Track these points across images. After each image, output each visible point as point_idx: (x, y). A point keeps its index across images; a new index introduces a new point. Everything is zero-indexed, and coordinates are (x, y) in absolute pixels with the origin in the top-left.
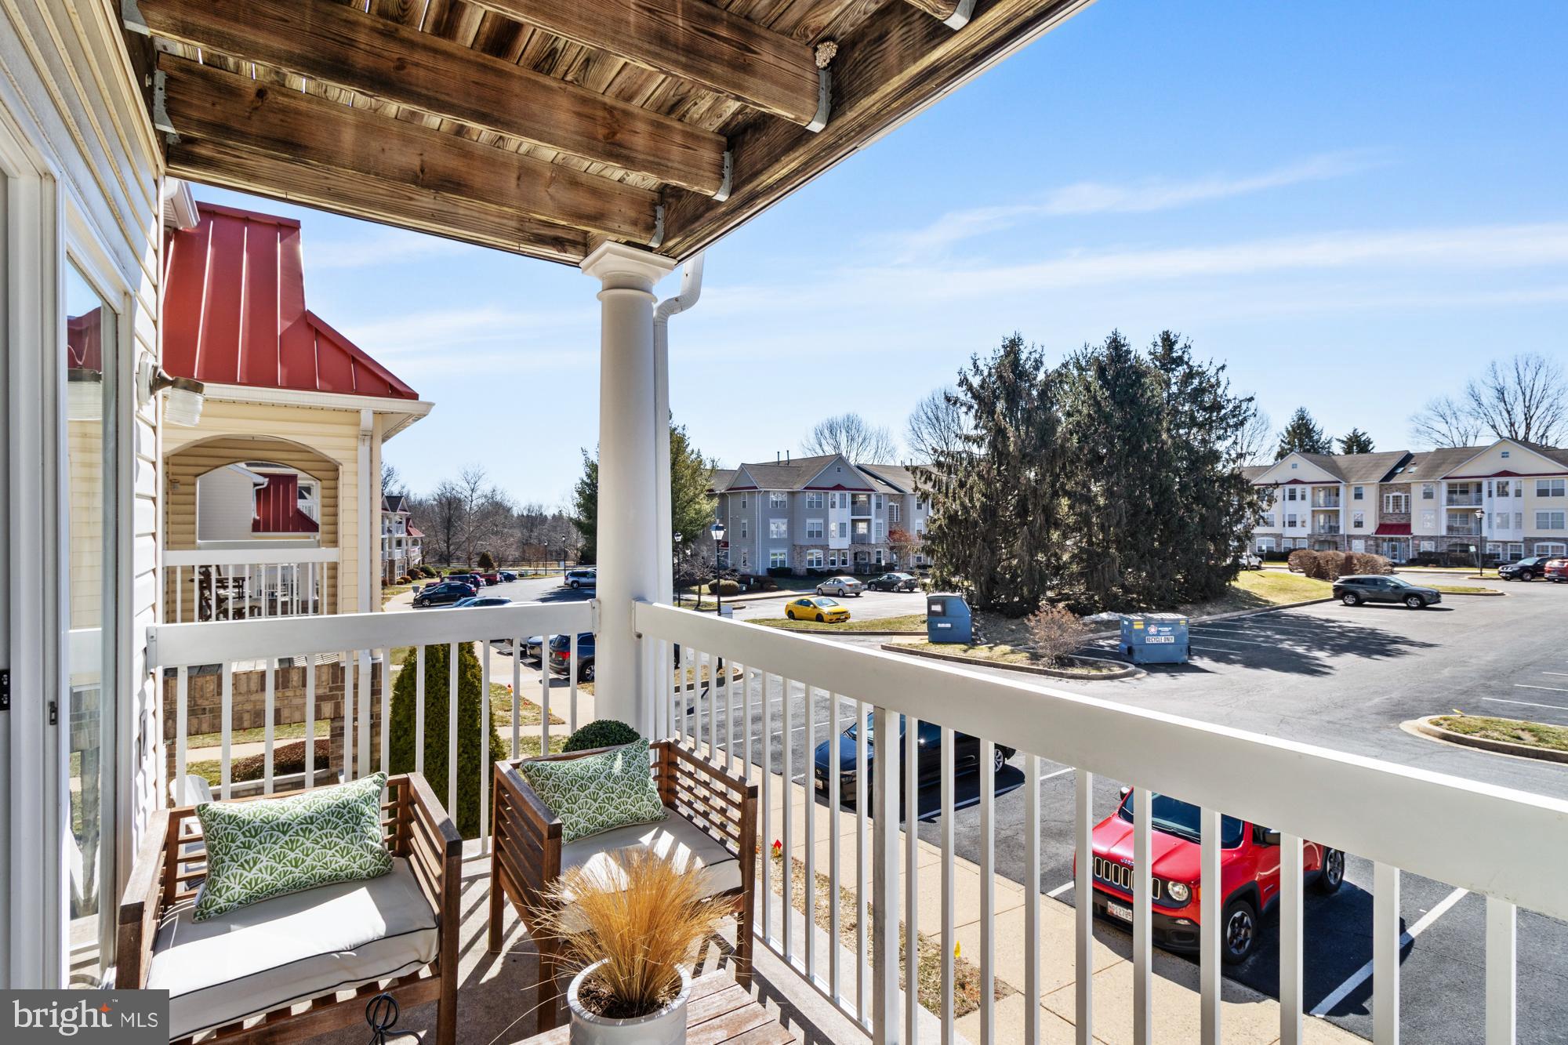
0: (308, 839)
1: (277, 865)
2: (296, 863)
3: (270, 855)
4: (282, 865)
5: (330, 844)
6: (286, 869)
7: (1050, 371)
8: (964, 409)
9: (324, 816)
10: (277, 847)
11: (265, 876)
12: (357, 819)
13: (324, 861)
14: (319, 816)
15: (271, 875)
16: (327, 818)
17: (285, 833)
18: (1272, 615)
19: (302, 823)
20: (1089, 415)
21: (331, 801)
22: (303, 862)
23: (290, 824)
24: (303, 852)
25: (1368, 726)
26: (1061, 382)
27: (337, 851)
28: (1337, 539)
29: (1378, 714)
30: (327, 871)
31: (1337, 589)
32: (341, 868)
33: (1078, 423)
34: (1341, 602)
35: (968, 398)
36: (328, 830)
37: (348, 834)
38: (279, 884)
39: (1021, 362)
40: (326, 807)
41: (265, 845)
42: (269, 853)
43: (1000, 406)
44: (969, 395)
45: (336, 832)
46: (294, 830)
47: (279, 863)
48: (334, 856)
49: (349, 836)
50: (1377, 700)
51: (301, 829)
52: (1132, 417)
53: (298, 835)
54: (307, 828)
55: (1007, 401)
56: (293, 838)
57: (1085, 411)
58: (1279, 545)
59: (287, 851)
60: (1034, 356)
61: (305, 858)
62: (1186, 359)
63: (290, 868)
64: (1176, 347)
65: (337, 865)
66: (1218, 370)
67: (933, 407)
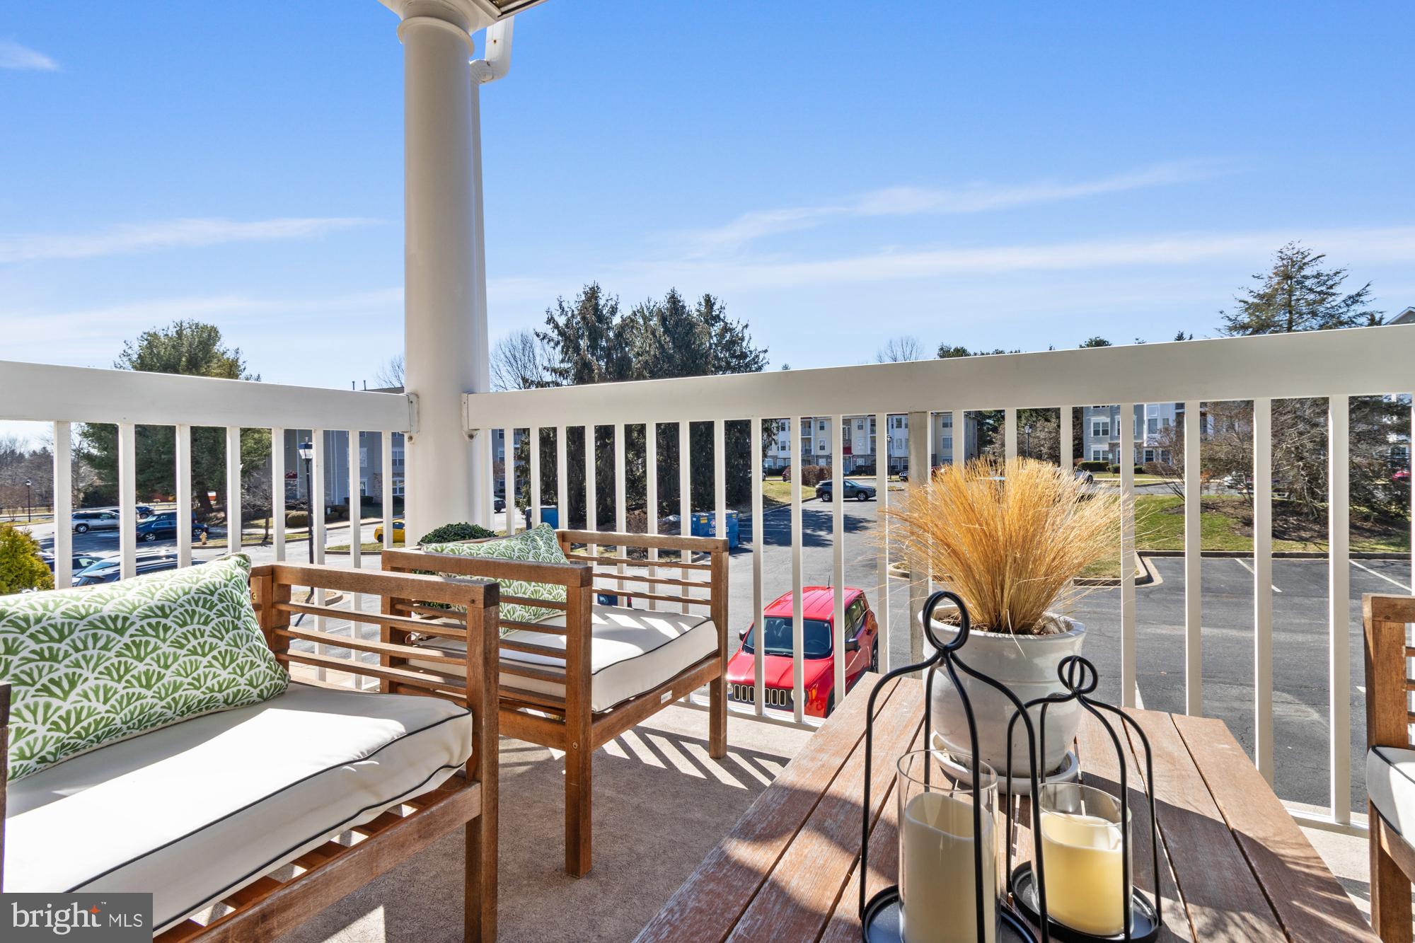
0: (164, 641)
1: (115, 685)
2: (148, 679)
3: (101, 668)
4: (123, 684)
5: (203, 647)
6: (131, 691)
7: (625, 317)
8: (552, 344)
9: (182, 606)
10: (112, 654)
11: (94, 704)
12: (235, 610)
13: (195, 675)
14: (173, 606)
15: (105, 702)
16: (188, 607)
17: (121, 632)
18: (781, 511)
19: (147, 617)
20: (655, 356)
21: (187, 586)
22: (160, 677)
23: (125, 619)
24: (158, 662)
25: (860, 575)
26: (633, 327)
27: (215, 658)
28: (810, 458)
29: (863, 566)
30: (198, 693)
31: (818, 491)
32: (220, 686)
33: (646, 362)
34: (821, 499)
35: (554, 335)
36: (197, 627)
37: (227, 631)
38: (118, 718)
39: (600, 307)
40: (181, 593)
41: (88, 653)
42: (97, 665)
43: (583, 343)
44: (556, 331)
45: (208, 629)
46: (137, 626)
47: (119, 681)
48: (211, 666)
49: (231, 634)
50: (860, 558)
51: (149, 625)
52: (687, 359)
53: (146, 634)
54: (158, 623)
55: (590, 339)
56: (137, 639)
57: (652, 353)
58: (775, 464)
59: (130, 661)
60: (610, 303)
61: (163, 671)
62: (722, 316)
63: (138, 690)
64: (715, 307)
65: (215, 681)
66: (743, 328)
67: (511, 348)
